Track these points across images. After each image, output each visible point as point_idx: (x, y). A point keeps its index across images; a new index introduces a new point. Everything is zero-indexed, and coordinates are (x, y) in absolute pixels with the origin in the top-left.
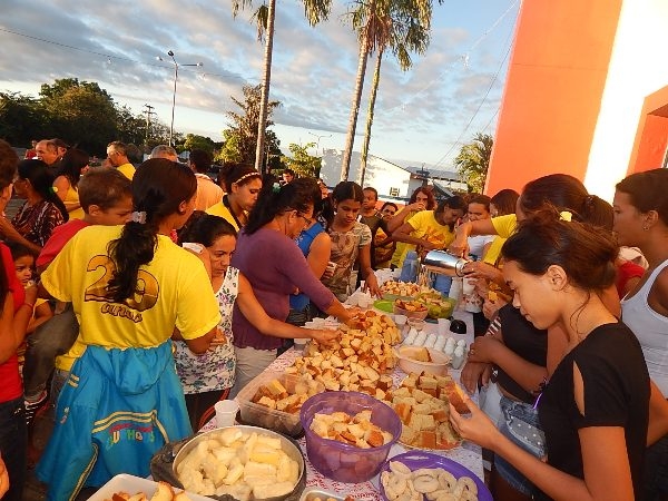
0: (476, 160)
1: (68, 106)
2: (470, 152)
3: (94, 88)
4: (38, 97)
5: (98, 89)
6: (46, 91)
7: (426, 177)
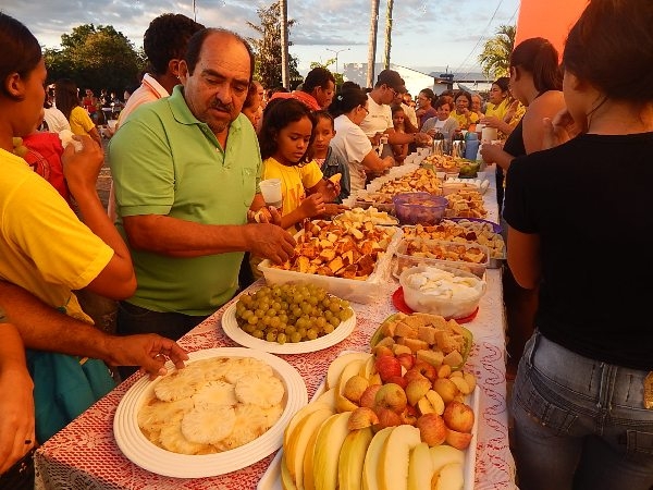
0: (501, 54)
1: (90, 54)
2: (494, 47)
3: (111, 31)
4: (61, 49)
5: (114, 32)
6: (67, 41)
7: (451, 80)
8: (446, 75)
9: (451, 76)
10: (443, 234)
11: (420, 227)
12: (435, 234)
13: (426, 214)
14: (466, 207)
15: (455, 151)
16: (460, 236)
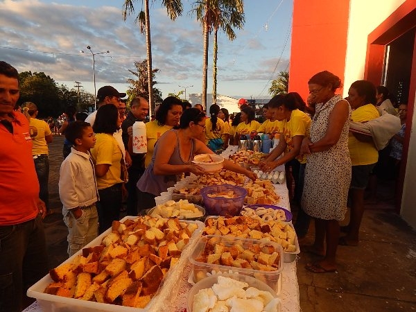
1: (27, 89)
2: (277, 84)
5: (44, 76)
7: (254, 103)
8: (251, 101)
9: (254, 101)
10: (241, 227)
11: (221, 219)
12: (234, 228)
13: (228, 205)
14: (263, 195)
15: (255, 147)
16: (256, 229)
